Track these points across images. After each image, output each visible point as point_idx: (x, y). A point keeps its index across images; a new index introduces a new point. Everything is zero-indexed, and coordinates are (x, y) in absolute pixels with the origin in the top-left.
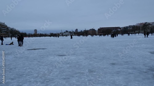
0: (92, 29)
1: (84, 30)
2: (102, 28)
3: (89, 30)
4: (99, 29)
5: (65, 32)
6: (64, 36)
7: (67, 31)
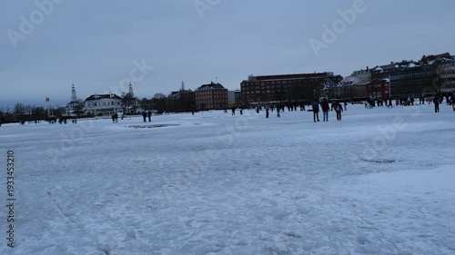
2: (259, 78)
5: (92, 98)
6: (91, 115)
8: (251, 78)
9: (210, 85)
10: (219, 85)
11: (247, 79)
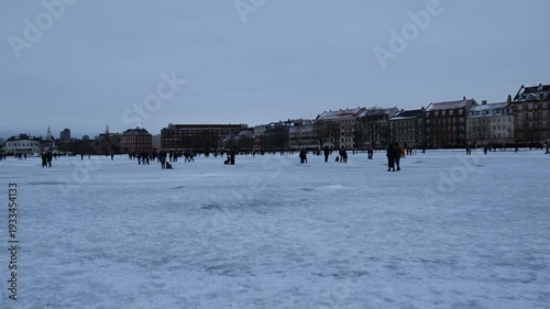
0: (138, 130)
1: (104, 132)
2: (177, 126)
3: (121, 132)
4: (164, 130)
5: (12, 139)
6: (11, 154)
7: (24, 137)
8: (171, 126)
9: (135, 130)
10: (144, 130)
11: (167, 127)
